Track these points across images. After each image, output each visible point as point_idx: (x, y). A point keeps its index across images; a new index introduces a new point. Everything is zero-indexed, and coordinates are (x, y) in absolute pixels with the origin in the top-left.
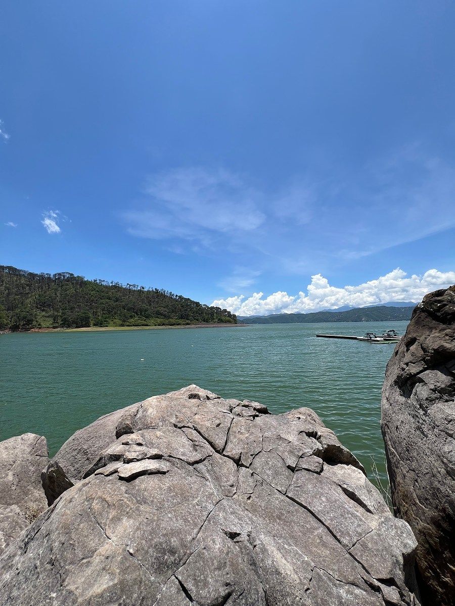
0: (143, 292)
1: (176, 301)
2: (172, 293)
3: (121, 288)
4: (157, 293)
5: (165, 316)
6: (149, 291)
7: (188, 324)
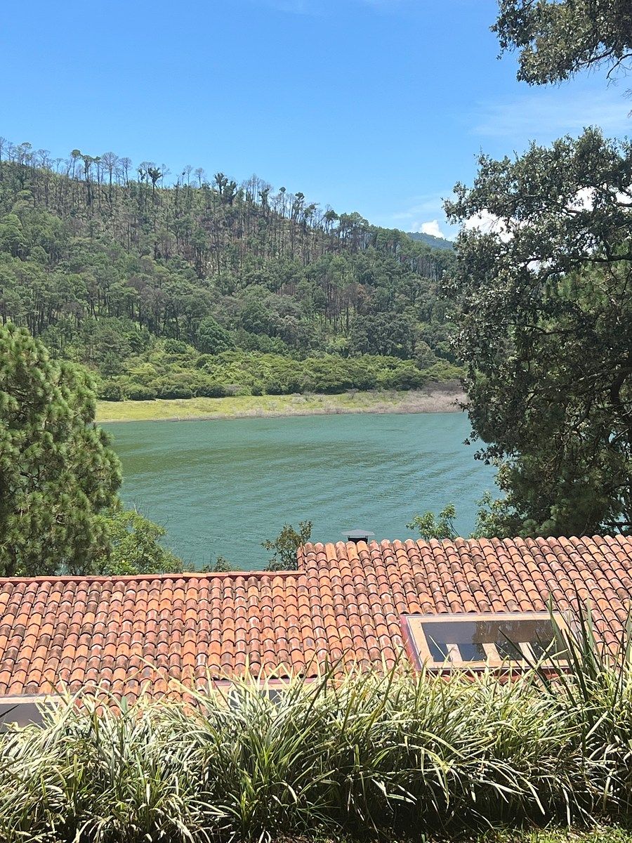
0: (154, 196)
1: (334, 245)
2: (307, 202)
3: (47, 177)
4: (229, 199)
5: (287, 336)
6: (184, 194)
7: (409, 384)
